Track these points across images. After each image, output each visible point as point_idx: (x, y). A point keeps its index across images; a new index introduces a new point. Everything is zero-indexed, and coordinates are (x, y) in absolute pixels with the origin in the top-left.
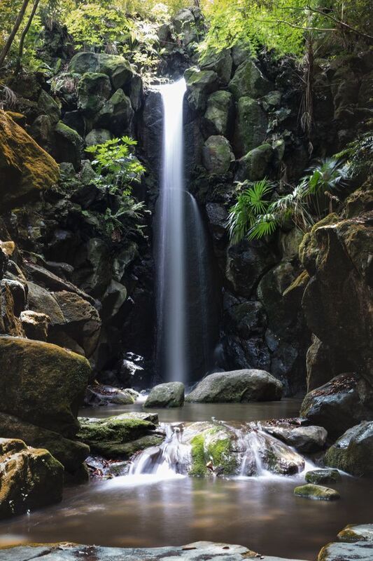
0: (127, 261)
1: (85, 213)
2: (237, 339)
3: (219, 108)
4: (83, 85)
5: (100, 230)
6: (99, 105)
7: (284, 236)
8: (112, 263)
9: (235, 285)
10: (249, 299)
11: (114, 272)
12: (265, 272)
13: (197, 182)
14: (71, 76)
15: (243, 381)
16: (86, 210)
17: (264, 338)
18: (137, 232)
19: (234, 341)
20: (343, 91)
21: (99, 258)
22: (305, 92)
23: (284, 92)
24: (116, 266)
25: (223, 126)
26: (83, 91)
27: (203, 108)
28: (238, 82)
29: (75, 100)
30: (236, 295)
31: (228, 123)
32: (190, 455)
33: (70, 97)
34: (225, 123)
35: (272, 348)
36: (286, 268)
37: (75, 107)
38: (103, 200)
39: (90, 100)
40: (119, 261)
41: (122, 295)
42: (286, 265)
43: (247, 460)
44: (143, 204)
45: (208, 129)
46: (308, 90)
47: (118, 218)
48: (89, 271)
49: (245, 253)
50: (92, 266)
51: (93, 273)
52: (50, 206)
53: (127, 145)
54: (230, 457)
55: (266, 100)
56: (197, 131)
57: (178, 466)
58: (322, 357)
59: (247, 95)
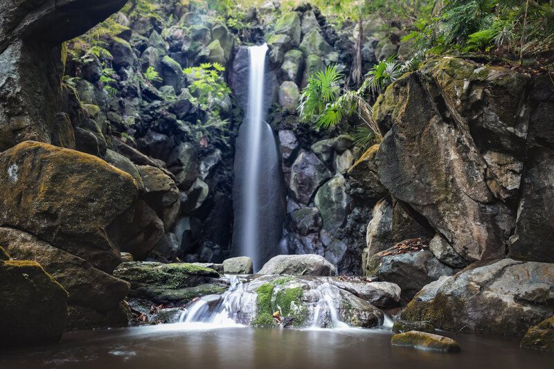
0: (211, 164)
1: (179, 122)
2: (298, 236)
3: (293, 62)
4: (189, 33)
5: (191, 137)
6: (198, 49)
7: (338, 156)
8: (199, 164)
9: (297, 194)
10: (308, 205)
11: (200, 172)
12: (322, 184)
13: (273, 114)
14: (181, 28)
15: (303, 263)
16: (181, 119)
17: (319, 235)
18: (221, 141)
19: (295, 237)
20: (386, 51)
21: (188, 158)
22: (356, 54)
23: (341, 53)
24: (202, 167)
25: (294, 75)
26: (188, 37)
27: (281, 62)
28: (306, 44)
29: (181, 44)
30: (298, 202)
31: (298, 73)
32: (254, 303)
33: (176, 42)
34: (295, 73)
35: (326, 244)
36: (338, 181)
37: (180, 50)
38: (195, 113)
39: (192, 44)
40: (205, 164)
41: (204, 191)
42: (339, 179)
43: (321, 310)
44: (228, 121)
45: (283, 76)
46: (358, 53)
47: (207, 128)
48: (179, 168)
49: (307, 169)
50: (181, 165)
51: (182, 170)
52: (146, 103)
53: (217, 71)
54: (301, 307)
55: (328, 58)
56: (274, 78)
57: (239, 315)
58: (383, 229)
59: (314, 53)
